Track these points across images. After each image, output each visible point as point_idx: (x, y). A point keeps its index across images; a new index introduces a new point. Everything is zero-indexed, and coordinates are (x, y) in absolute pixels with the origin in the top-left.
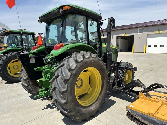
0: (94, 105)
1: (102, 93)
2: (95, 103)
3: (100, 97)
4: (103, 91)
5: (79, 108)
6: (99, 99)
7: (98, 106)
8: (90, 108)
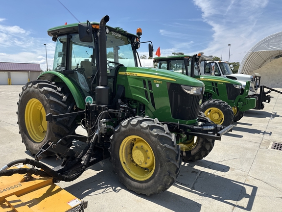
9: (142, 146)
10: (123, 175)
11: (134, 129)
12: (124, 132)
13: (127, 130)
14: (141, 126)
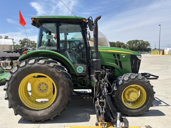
0: (43, 111)
1: (56, 103)
2: (45, 110)
3: (52, 106)
4: (57, 101)
5: (22, 107)
6: (50, 107)
7: (47, 114)
8: (36, 112)
9: (133, 90)
10: (126, 109)
11: (134, 81)
12: (127, 84)
13: (129, 83)
14: (138, 79)
